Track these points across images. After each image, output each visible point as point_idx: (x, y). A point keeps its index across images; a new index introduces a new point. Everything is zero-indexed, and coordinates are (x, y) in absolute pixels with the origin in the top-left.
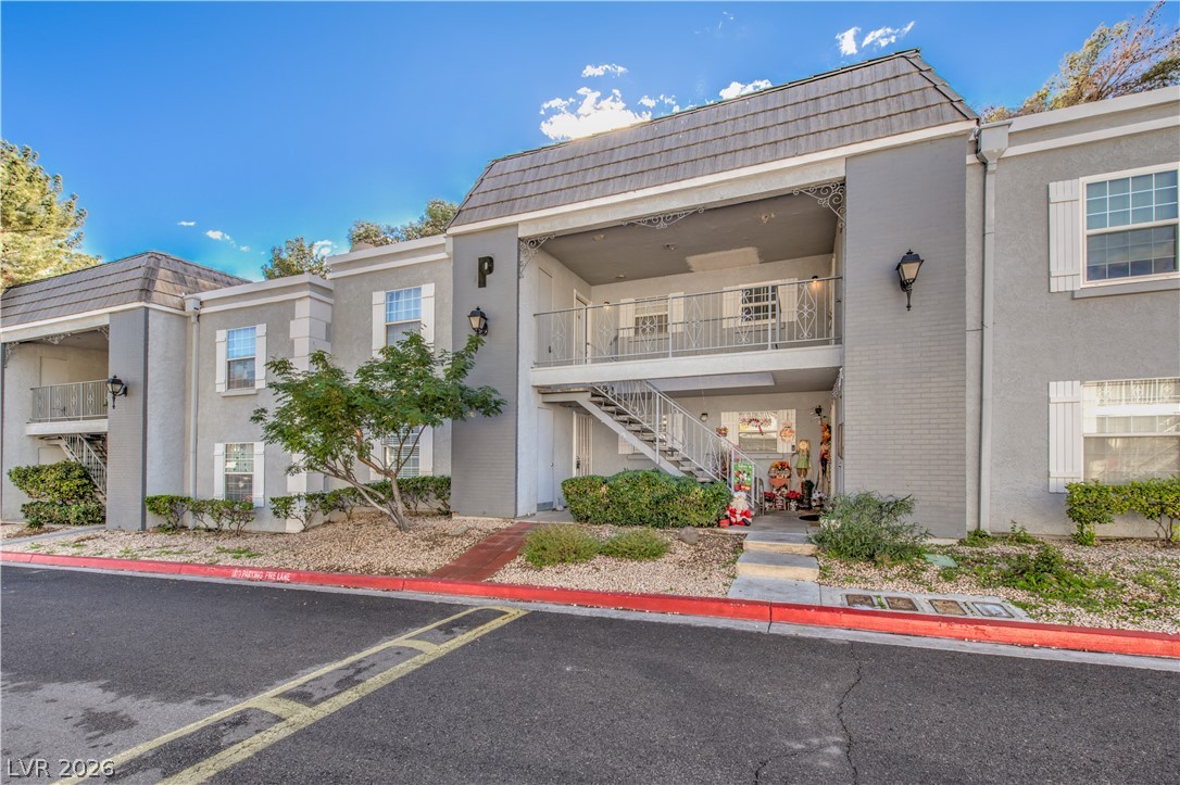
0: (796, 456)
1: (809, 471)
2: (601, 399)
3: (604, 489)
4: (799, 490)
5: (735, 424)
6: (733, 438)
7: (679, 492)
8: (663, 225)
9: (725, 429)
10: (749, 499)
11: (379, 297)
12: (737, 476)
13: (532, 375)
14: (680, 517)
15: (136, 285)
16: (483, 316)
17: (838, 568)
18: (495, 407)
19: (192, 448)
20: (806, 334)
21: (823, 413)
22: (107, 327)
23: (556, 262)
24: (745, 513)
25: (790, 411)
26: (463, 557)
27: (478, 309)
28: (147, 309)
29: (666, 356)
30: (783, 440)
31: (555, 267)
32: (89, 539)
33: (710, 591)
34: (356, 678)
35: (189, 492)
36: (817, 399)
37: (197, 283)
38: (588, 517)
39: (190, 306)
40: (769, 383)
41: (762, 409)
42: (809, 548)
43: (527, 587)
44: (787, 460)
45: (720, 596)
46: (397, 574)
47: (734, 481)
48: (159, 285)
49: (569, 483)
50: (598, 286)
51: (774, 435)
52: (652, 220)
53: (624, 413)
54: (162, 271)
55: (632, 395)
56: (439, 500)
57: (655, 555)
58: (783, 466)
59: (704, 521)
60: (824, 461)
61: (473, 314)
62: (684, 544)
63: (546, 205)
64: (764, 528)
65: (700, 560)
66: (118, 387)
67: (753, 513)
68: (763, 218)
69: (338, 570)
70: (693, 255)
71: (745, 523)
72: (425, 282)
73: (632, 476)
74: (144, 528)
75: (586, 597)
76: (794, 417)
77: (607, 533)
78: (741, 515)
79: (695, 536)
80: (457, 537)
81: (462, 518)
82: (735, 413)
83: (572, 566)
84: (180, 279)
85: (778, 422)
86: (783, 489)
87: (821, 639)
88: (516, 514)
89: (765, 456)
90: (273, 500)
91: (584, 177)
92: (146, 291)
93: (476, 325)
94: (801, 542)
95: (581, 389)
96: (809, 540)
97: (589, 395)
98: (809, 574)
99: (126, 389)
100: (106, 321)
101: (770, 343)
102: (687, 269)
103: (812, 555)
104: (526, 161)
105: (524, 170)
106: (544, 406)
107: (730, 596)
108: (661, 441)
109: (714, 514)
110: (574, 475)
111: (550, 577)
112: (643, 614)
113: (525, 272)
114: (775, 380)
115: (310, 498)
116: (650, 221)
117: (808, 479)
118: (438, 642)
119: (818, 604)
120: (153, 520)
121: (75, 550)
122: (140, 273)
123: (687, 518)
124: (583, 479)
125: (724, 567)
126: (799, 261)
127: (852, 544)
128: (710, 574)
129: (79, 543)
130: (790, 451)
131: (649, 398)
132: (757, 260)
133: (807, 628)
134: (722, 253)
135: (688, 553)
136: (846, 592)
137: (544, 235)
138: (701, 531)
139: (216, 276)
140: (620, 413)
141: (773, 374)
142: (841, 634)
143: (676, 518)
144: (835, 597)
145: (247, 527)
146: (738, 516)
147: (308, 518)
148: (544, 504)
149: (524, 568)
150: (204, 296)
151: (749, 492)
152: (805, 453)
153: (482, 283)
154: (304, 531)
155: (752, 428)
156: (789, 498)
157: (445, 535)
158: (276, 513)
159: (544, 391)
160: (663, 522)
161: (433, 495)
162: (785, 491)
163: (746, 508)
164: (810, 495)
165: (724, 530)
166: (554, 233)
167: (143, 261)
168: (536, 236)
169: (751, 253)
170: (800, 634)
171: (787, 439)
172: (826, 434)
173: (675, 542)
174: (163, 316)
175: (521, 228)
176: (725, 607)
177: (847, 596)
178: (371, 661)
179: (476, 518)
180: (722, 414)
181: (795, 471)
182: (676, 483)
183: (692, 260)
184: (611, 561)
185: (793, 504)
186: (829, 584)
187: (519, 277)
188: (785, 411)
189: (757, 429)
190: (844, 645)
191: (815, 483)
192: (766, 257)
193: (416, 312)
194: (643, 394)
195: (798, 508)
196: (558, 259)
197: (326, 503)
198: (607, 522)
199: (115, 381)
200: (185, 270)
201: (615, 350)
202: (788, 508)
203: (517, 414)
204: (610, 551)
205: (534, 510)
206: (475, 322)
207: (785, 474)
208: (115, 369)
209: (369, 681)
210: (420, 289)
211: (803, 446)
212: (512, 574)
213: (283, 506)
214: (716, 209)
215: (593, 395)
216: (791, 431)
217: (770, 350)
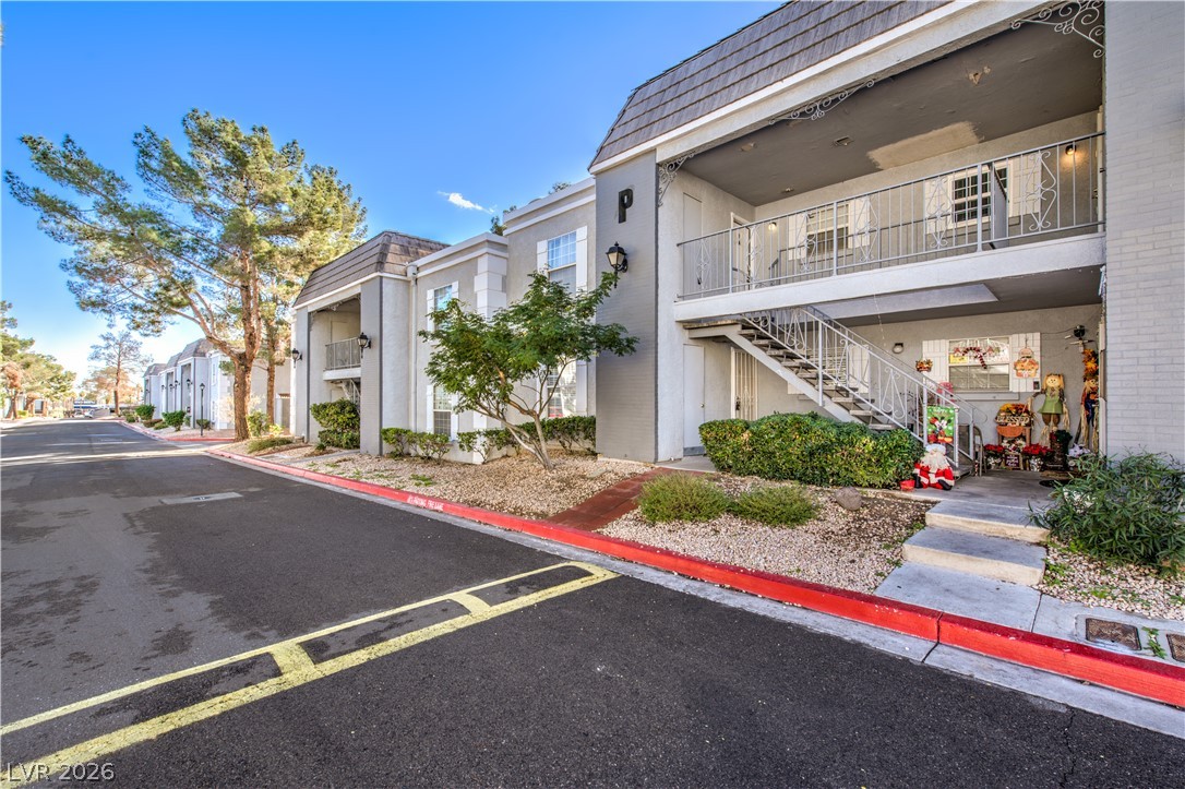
0: (1042, 397)
1: (1064, 418)
2: (752, 331)
3: (746, 436)
4: (1045, 442)
5: (940, 354)
6: (939, 375)
7: (841, 443)
8: (819, 114)
9: (928, 362)
10: (949, 454)
11: (542, 246)
12: (932, 423)
13: (674, 309)
14: (843, 473)
15: (375, 259)
16: (620, 251)
17: (1082, 570)
18: (628, 346)
19: (413, 390)
20: (1040, 224)
21: (1087, 336)
22: (360, 294)
23: (707, 184)
24: (945, 473)
25: (1030, 335)
26: (588, 501)
27: (617, 245)
28: (381, 277)
29: (830, 274)
30: (1019, 375)
31: (704, 191)
32: (345, 460)
33: (852, 581)
34: (382, 635)
35: (412, 427)
36: (1078, 315)
37: (417, 253)
38: (730, 467)
39: (411, 271)
40: (989, 298)
41: (984, 334)
42: (1035, 533)
43: (632, 545)
44: (1026, 402)
45: (866, 592)
46: (522, 515)
47: (927, 429)
48: (390, 258)
49: (707, 428)
50: (761, 207)
51: (1004, 370)
52: (805, 112)
53: (779, 347)
54: (392, 246)
55: (788, 326)
56: (588, 440)
57: (793, 520)
58: (1019, 410)
59: (877, 480)
60: (1090, 402)
61: (611, 251)
62: (840, 509)
63: (683, 121)
64: (972, 495)
65: (857, 533)
66: (364, 341)
67: (957, 473)
68: (971, 76)
69: (478, 505)
70: (877, 148)
71: (943, 487)
72: (579, 226)
73: (778, 420)
74: (381, 454)
75: (690, 566)
76: (1038, 343)
77: (747, 486)
78: (937, 475)
79: (857, 499)
80: (592, 479)
81: (606, 459)
82: (943, 341)
83: (688, 525)
84: (406, 251)
85: (1012, 352)
86: (1020, 441)
87: (1014, 692)
88: (656, 459)
89: (990, 397)
90: (459, 434)
91: (725, 80)
92: (380, 264)
93: (614, 261)
94: (1020, 522)
95: (729, 322)
96: (1036, 521)
97: (739, 327)
98: (1026, 576)
99: (370, 343)
100: (358, 290)
101: (980, 243)
102: (873, 168)
103: (1039, 544)
104: (667, 81)
105: (664, 90)
106: (691, 342)
107: (878, 594)
108: (825, 378)
109: (891, 472)
110: (733, 417)
111: (658, 536)
112: (751, 599)
113: (665, 200)
114: (995, 294)
115: (488, 434)
116: (803, 114)
117: (1061, 427)
118: (491, 602)
119: (1026, 627)
120: (387, 448)
121: (331, 469)
122: (377, 250)
123: (852, 476)
124: (723, 423)
125: (887, 547)
126: (1043, 130)
127: (1112, 535)
128: (862, 556)
129: (335, 465)
130: (1031, 389)
131: (810, 329)
132: (975, 138)
133: (997, 666)
134: (917, 138)
135: (842, 522)
136: (1089, 614)
137: (682, 155)
138: (871, 493)
139: (432, 245)
140: (776, 347)
141: (989, 285)
142: (1060, 689)
143: (838, 474)
144: (1064, 622)
145: (445, 457)
146: (932, 477)
147: (488, 451)
148: (693, 449)
149: (638, 521)
150: (419, 263)
151: (947, 445)
152: (1057, 392)
153: (622, 219)
154: (484, 463)
155: (969, 360)
156: (1028, 454)
157: (583, 477)
158: (461, 446)
159: (690, 325)
160: (820, 478)
161: (582, 435)
162: (1023, 444)
163: (945, 465)
164: (1066, 451)
165: (907, 495)
166: (693, 151)
167: (379, 240)
168: (674, 158)
169: (963, 129)
170: (977, 676)
171: (1026, 373)
172: (1091, 365)
173: (829, 505)
174: (393, 282)
175: (659, 152)
176: (868, 607)
177: (1088, 621)
178: (409, 618)
179: (619, 461)
180: (925, 343)
181: (1039, 417)
182: (835, 431)
183: (877, 155)
184: (737, 523)
185: (1035, 462)
186: (1060, 596)
187: (657, 206)
188: (1023, 336)
189: (978, 362)
190: (1055, 714)
191: (1074, 434)
192: (987, 132)
193: (574, 256)
194: (802, 325)
195: (1043, 468)
196: (708, 181)
197: (502, 438)
198: (751, 473)
199: (363, 337)
200: (409, 243)
201: (778, 272)
202: (1027, 467)
203: (656, 352)
204: (738, 510)
205: (680, 455)
206: (613, 258)
207: (1023, 421)
208: (364, 329)
209: (391, 641)
210: (575, 234)
211: (1053, 383)
212: (622, 529)
213: (468, 439)
214: (893, 77)
215: (744, 328)
216: (1033, 363)
217: (980, 252)
